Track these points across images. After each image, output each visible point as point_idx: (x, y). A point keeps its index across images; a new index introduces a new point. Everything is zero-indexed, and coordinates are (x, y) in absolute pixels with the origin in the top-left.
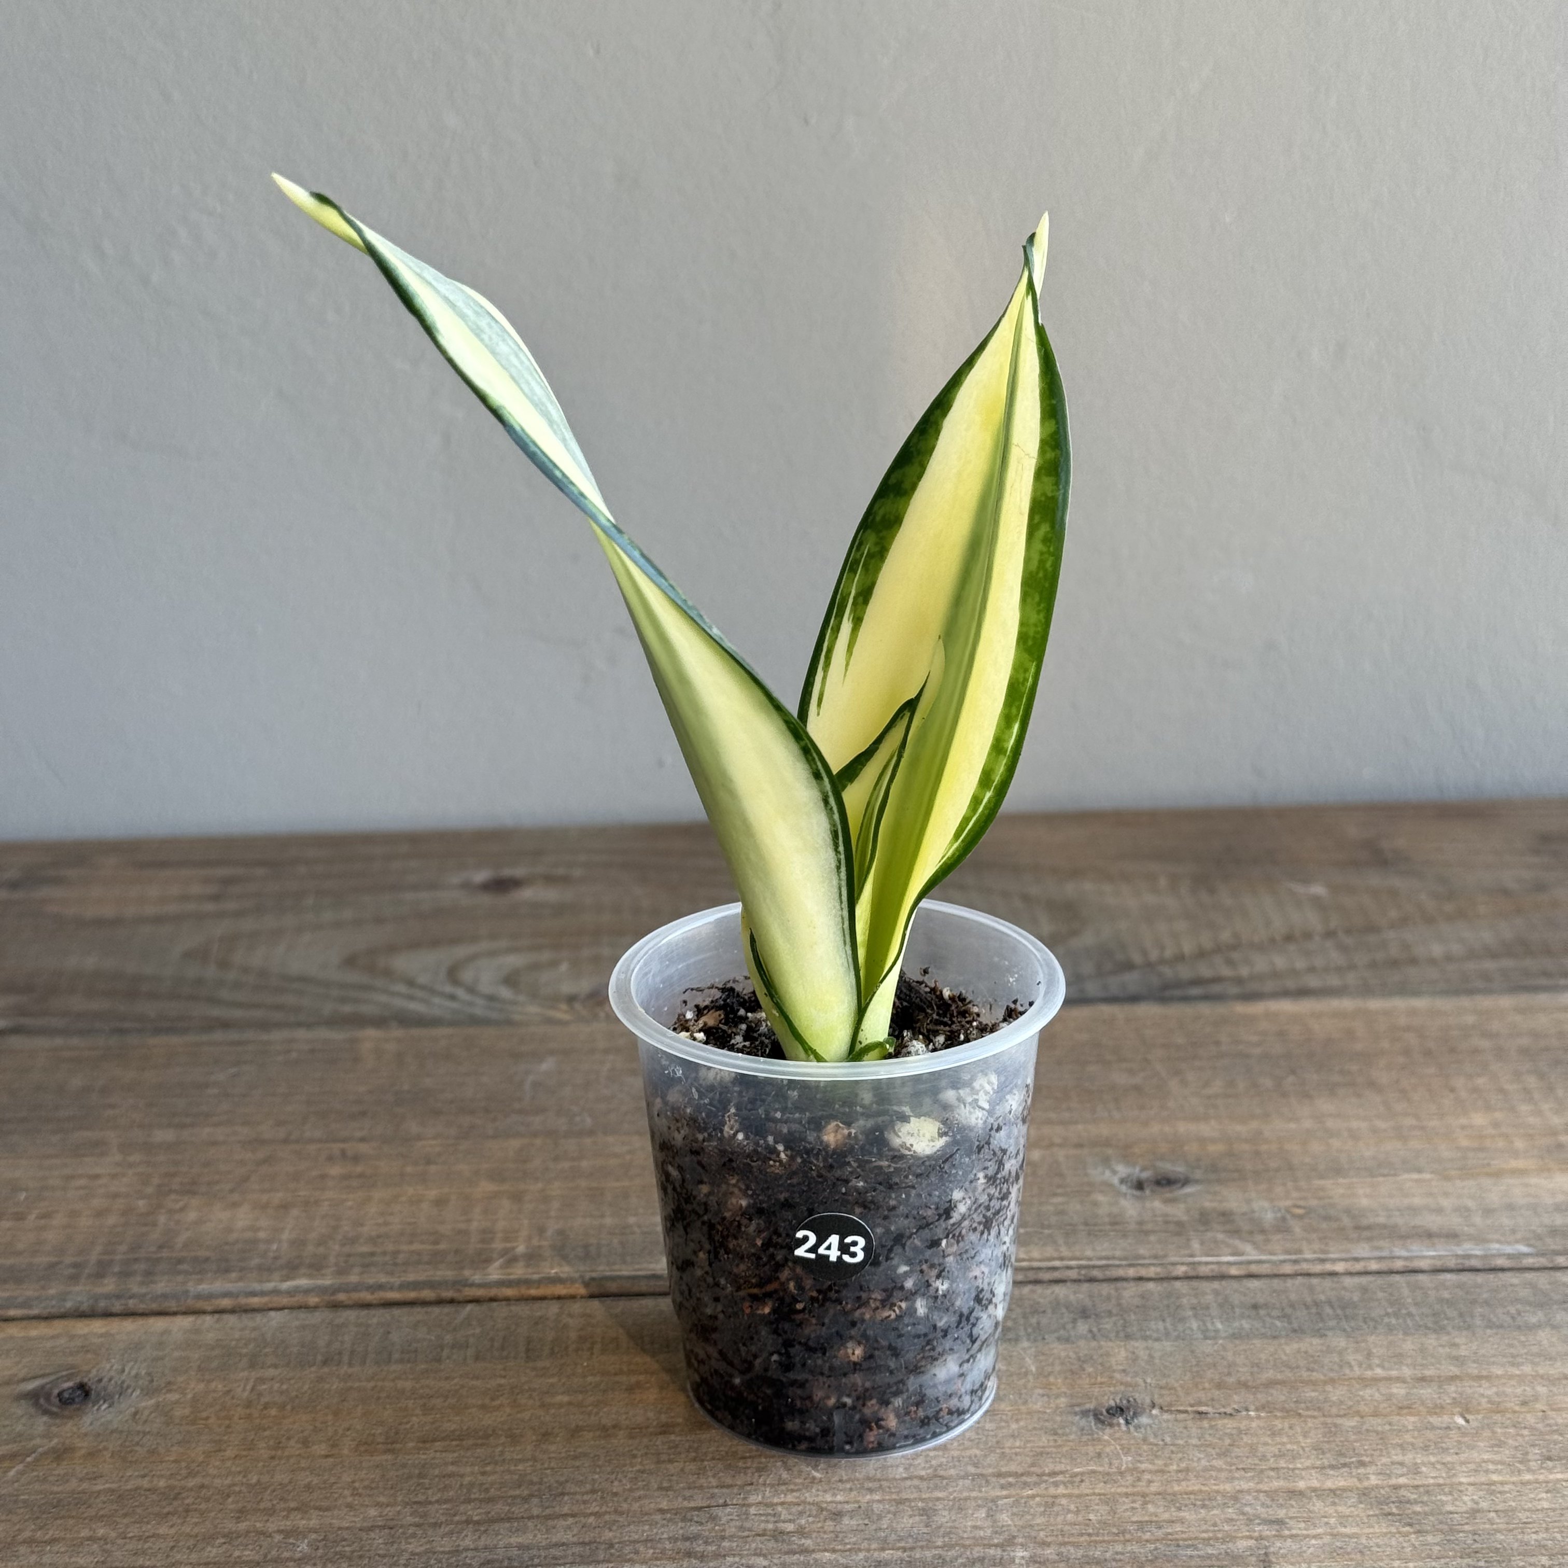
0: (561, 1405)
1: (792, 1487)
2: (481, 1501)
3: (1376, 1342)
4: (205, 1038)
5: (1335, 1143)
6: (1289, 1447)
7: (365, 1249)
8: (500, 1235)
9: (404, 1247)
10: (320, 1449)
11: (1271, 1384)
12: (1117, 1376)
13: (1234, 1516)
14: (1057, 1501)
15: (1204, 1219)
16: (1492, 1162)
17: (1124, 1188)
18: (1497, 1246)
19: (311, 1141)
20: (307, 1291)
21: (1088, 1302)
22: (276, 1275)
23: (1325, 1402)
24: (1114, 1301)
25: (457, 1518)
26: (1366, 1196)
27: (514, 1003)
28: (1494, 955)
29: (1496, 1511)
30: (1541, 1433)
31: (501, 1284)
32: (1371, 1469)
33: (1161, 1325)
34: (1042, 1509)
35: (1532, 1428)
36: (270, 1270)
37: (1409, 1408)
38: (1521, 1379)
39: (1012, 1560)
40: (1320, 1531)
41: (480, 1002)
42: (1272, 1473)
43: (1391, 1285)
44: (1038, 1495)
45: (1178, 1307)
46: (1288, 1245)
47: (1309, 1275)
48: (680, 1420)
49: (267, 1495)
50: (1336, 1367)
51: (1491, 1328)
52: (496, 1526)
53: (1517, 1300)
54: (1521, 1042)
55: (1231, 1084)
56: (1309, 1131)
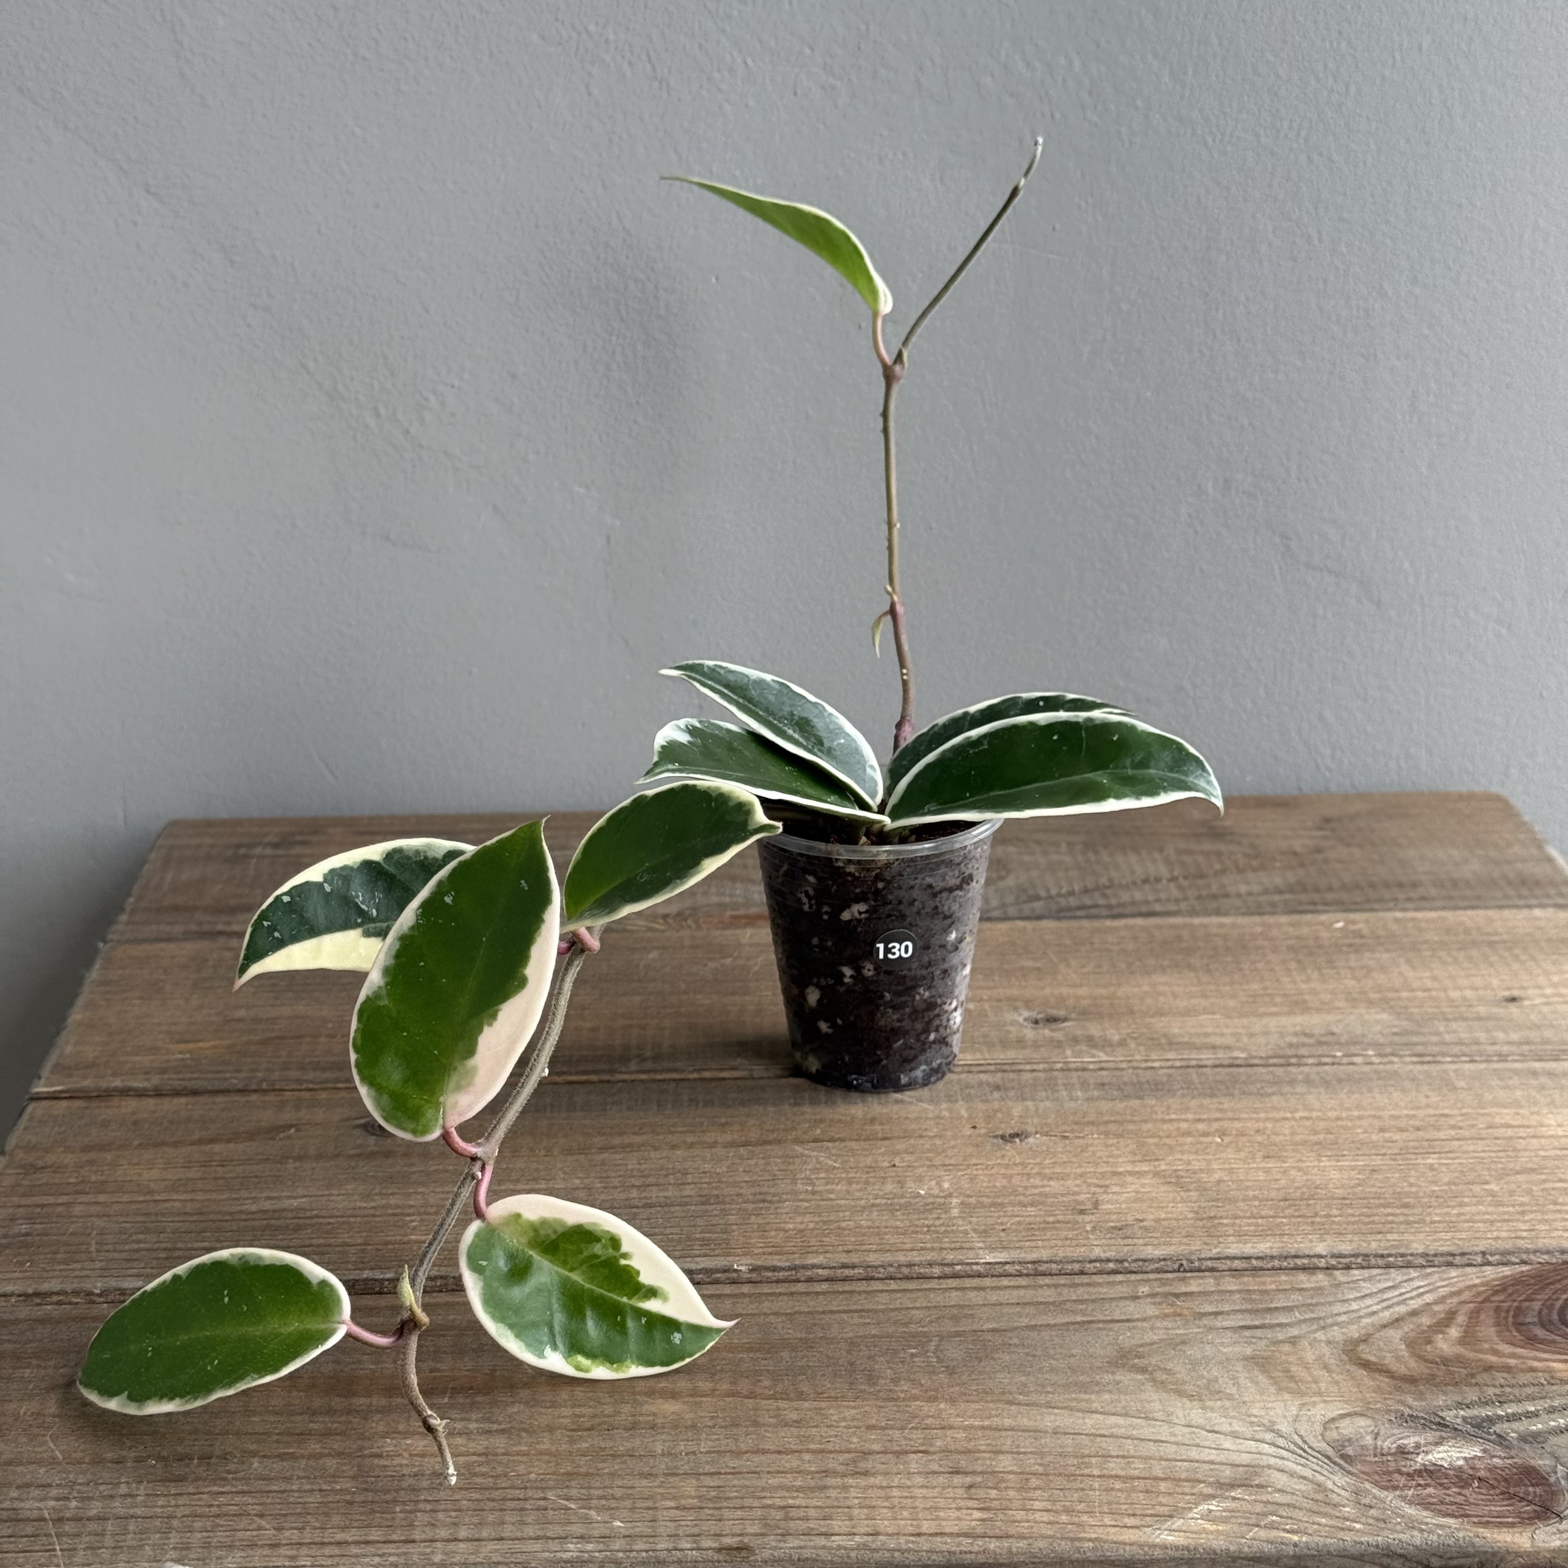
2: (639, 1177)
3: (1174, 1102)
5: (1162, 999)
6: (1115, 1152)
8: (634, 1047)
11: (1108, 1122)
12: (1016, 1118)
13: (1080, 1184)
14: (978, 1177)
15: (1076, 1040)
16: (1260, 1009)
17: (1025, 1023)
21: (1000, 1082)
23: (1140, 1131)
24: (1016, 1082)
26: (1178, 1027)
28: (1281, 892)
29: (1232, 1181)
30: (1266, 1146)
32: (1162, 1162)
33: (1044, 1094)
34: (968, 1181)
35: (1260, 1143)
37: (1189, 1134)
38: (1258, 1120)
39: (951, 1203)
40: (1129, 1190)
42: (1104, 1164)
43: (1186, 1073)
44: (966, 1175)
45: (1055, 1085)
46: (1126, 1053)
47: (1137, 1068)
50: (1148, 1114)
51: (1244, 1095)
53: (1262, 1081)
54: (1290, 942)
55: (1099, 966)
56: (1146, 992)
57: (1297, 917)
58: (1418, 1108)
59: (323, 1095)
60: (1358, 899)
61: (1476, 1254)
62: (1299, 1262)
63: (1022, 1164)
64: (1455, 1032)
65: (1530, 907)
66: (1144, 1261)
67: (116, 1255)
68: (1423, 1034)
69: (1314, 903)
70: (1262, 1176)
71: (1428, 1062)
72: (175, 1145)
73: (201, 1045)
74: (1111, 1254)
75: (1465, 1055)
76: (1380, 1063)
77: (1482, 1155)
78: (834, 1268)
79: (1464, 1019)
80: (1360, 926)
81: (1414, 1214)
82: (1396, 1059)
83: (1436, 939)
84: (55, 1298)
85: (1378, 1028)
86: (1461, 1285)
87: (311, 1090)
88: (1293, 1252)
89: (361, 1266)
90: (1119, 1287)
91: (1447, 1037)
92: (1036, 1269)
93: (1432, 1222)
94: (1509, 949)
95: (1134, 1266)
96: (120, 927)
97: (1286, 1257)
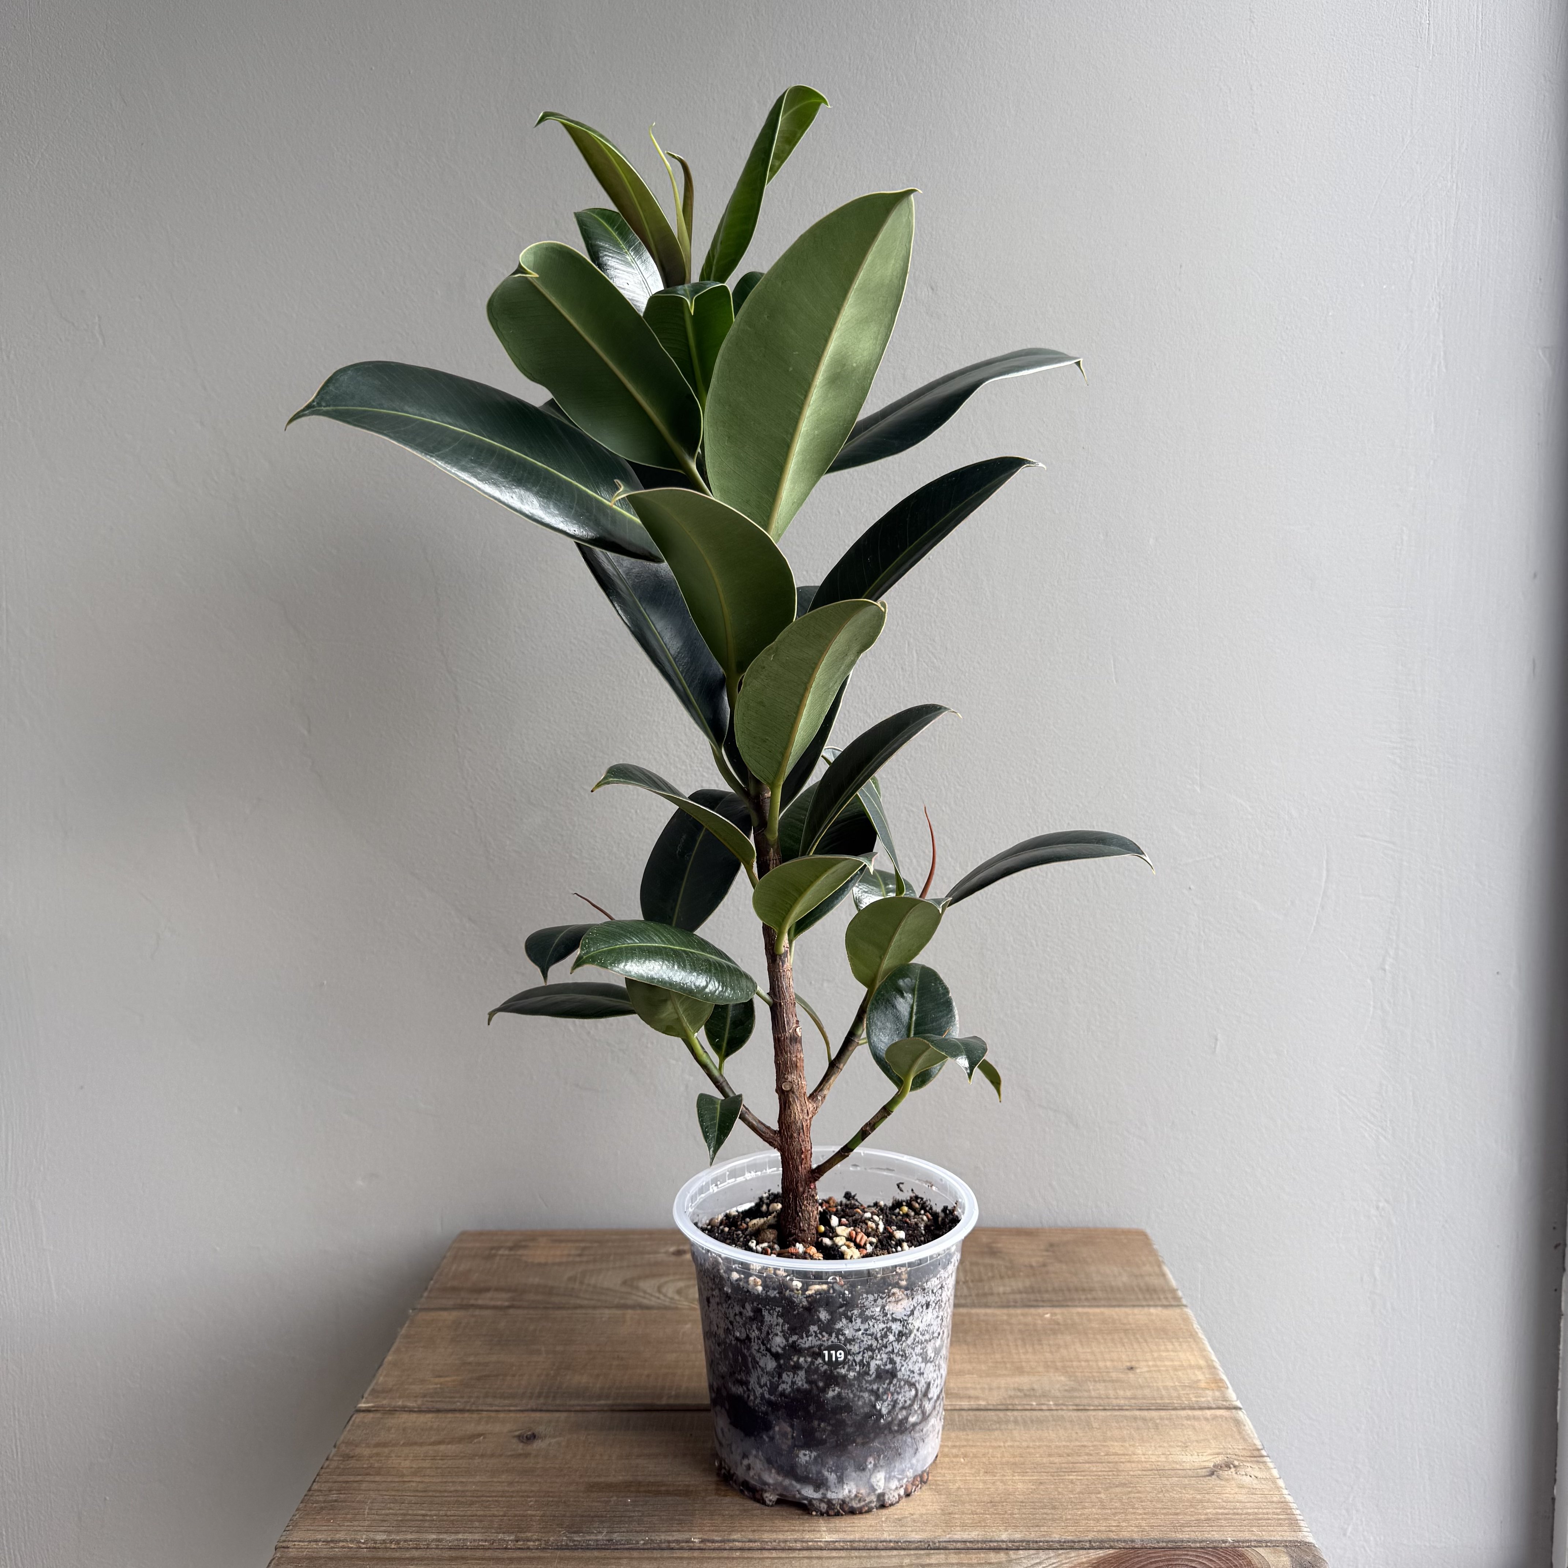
57: (1026, 1310)
58: (1071, 1441)
59: (502, 1415)
60: (1060, 1298)
61: (1086, 1542)
62: (992, 1544)
64: (1098, 1390)
65: (1149, 1306)
66: (910, 1542)
67: (377, 1517)
69: (1037, 1301)
70: (981, 1486)
71: (1082, 1410)
72: (421, 1444)
73: (448, 1379)
74: (892, 1537)
75: (1100, 1406)
76: (1057, 1410)
77: (1100, 1473)
78: (745, 1542)
79: (1104, 1381)
82: (1064, 1408)
83: (1097, 1326)
84: (341, 1544)
85: (1058, 1386)
86: (1075, 1562)
87: (497, 1411)
88: (989, 1538)
89: (499, 1531)
90: (894, 1559)
91: (1093, 1394)
92: (851, 1546)
94: (1134, 1334)
96: (423, 1300)
97: (985, 1542)
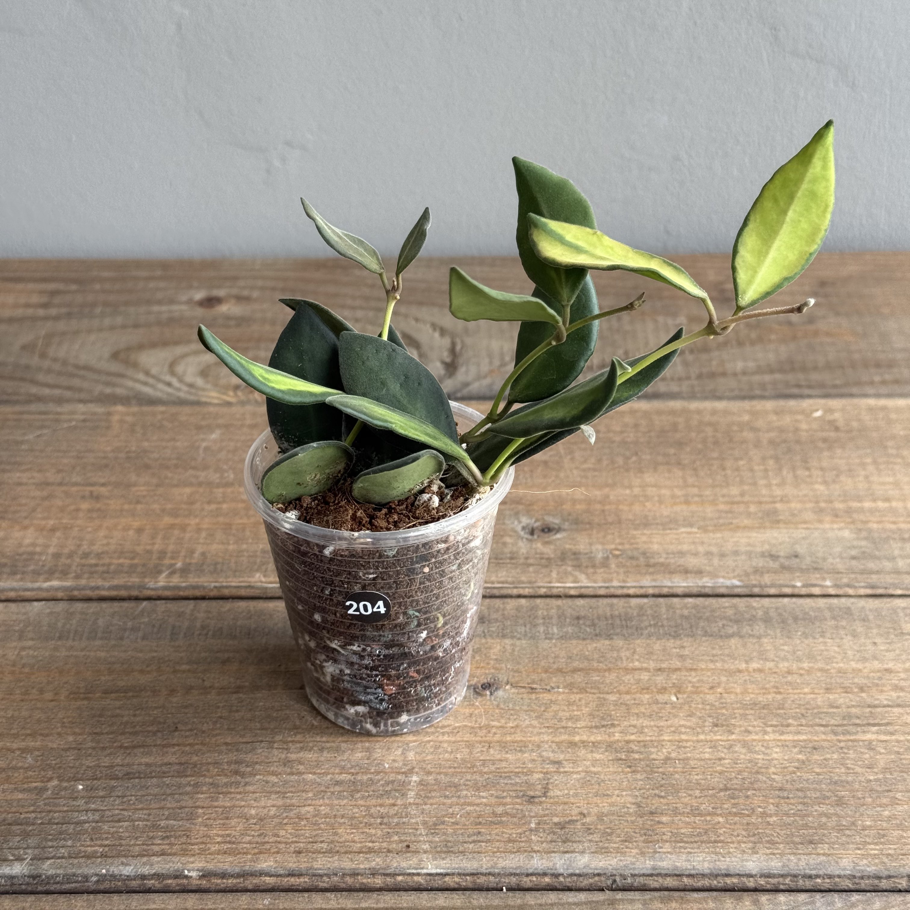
0: (184, 672)
1: (300, 730)
2: (131, 733)
3: (639, 644)
4: (26, 408)
5: (649, 505)
6: (576, 713)
7: (93, 561)
8: (169, 555)
9: (115, 561)
10: (49, 696)
11: (575, 670)
12: (492, 662)
13: (536, 758)
14: (442, 745)
15: (563, 557)
16: (734, 521)
17: (522, 533)
18: (721, 580)
19: (76, 484)
20: (57, 589)
22: (42, 578)
23: (602, 683)
24: (500, 613)
25: (115, 744)
26: (657, 543)
27: (204, 390)
28: (772, 371)
29: (679, 760)
30: (716, 709)
31: (165, 588)
32: (618, 729)
33: (523, 629)
34: (432, 750)
35: (712, 705)
36: (39, 574)
37: (648, 689)
38: (714, 671)
39: (410, 782)
40: (580, 769)
41: (185, 388)
42: (562, 730)
43: (657, 606)
44: (432, 741)
45: (536, 617)
46: (606, 576)
47: (613, 596)
48: (247, 684)
49: (15, 726)
50: (614, 661)
51: (705, 636)
52: (135, 751)
53: (725, 618)
54: (772, 435)
55: (599, 461)
56: (635, 496)
63: (488, 727)
68: (879, 558)
80: (837, 415)
81: (848, 816)
93: (864, 829)
95: (568, 882)
